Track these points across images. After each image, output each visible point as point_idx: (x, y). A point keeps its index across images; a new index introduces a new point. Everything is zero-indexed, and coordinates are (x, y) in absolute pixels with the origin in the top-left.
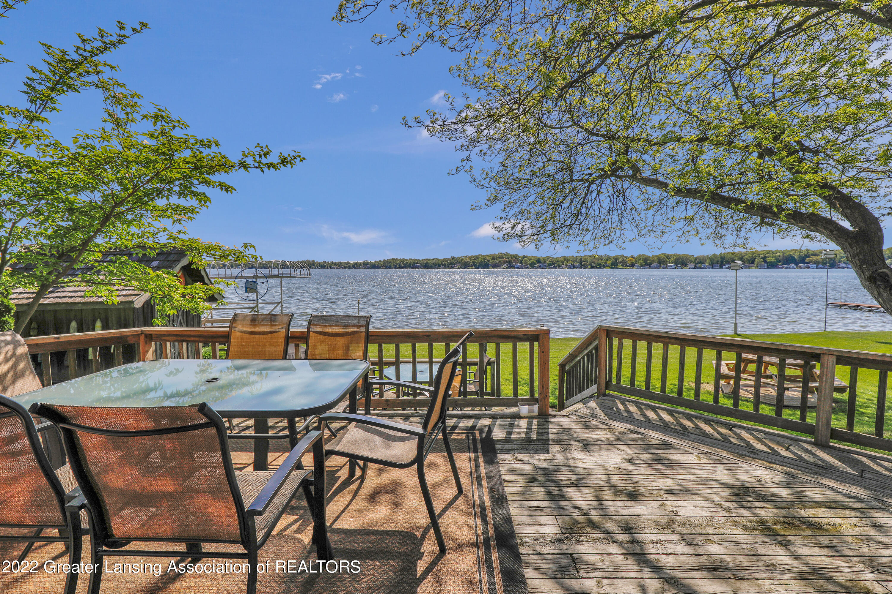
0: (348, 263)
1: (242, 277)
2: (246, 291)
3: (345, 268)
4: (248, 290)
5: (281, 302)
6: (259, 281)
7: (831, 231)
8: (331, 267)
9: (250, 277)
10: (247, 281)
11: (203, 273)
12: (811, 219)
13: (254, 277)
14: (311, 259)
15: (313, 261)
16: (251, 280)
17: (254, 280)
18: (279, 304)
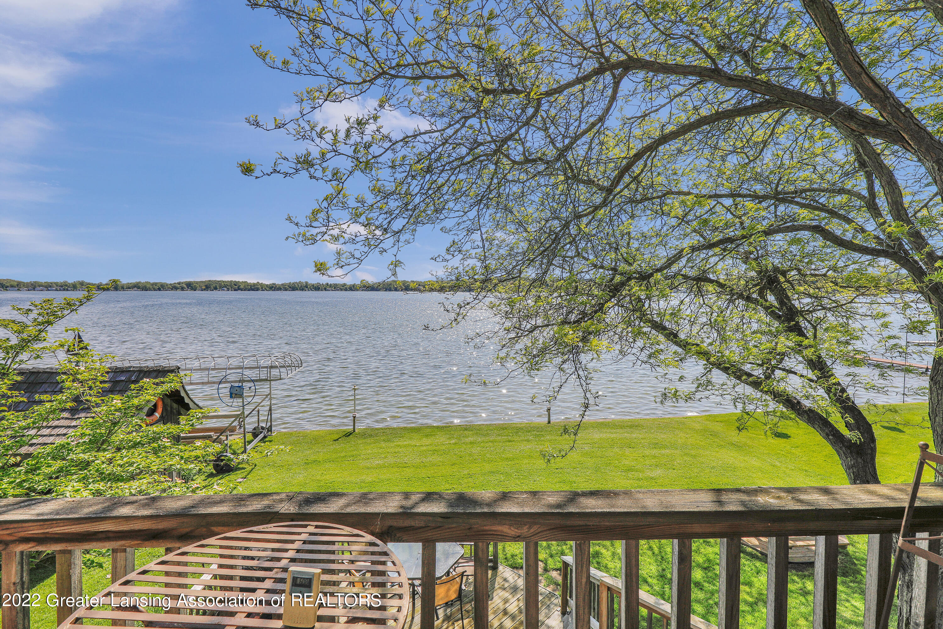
0: (345, 285)
1: (226, 382)
2: (231, 397)
3: (341, 290)
4: (233, 395)
5: (270, 394)
6: (246, 385)
7: (827, 435)
8: (325, 289)
9: (235, 382)
10: (232, 387)
11: (183, 394)
12: (808, 415)
13: (240, 381)
14: (303, 281)
15: (307, 283)
16: (237, 385)
17: (240, 384)
18: (267, 396)
